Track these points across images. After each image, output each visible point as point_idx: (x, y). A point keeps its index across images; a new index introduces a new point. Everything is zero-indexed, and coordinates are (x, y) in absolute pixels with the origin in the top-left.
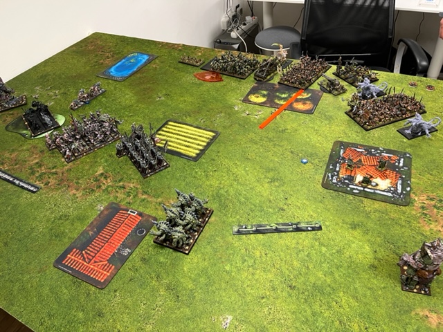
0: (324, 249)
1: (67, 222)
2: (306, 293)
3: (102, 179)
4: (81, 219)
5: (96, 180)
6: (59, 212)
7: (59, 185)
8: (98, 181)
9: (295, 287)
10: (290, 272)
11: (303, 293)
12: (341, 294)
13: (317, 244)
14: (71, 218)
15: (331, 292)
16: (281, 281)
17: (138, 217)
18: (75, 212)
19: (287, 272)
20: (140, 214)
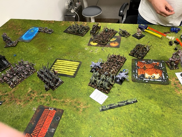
0: (141, 111)
1: (19, 120)
2: (139, 134)
3: (32, 94)
4: (26, 117)
5: (29, 95)
6: (14, 115)
7: (10, 101)
8: (30, 95)
9: (133, 132)
10: (130, 125)
11: (138, 134)
12: (154, 131)
13: (137, 109)
14: (21, 117)
15: (149, 131)
16: (127, 130)
17: (54, 111)
18: (22, 114)
19: (128, 126)
20: (55, 109)
